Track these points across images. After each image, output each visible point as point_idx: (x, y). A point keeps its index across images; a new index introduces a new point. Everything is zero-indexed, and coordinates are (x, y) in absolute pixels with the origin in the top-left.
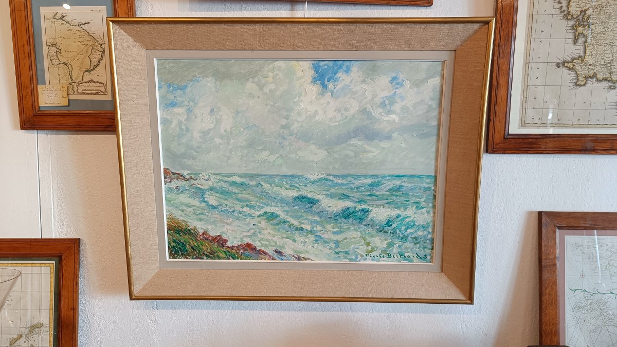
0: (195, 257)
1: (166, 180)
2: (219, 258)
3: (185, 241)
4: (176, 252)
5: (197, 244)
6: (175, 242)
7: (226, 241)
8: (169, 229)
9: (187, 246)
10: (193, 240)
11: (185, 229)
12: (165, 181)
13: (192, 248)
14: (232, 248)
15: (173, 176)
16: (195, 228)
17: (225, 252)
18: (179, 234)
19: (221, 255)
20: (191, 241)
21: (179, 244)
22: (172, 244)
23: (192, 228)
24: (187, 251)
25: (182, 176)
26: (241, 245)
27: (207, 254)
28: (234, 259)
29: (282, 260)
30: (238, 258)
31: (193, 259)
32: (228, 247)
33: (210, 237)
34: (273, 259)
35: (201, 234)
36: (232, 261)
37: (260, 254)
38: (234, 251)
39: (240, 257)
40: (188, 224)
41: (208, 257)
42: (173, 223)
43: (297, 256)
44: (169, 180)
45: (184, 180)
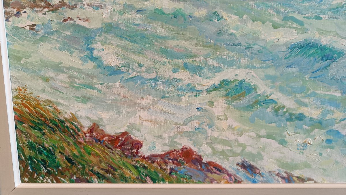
0: (75, 177)
1: (8, 10)
2: (125, 180)
3: (53, 146)
4: (36, 170)
5: (80, 152)
6: (32, 147)
7: (138, 145)
8: (20, 119)
9: (58, 155)
10: (69, 144)
11: (53, 121)
12: (6, 13)
13: (69, 160)
14: (152, 159)
15: (24, 1)
16: (74, 118)
17: (136, 167)
18: (40, 130)
19: (128, 174)
20: (65, 146)
21: (41, 153)
22: (28, 152)
23: (68, 116)
24: (57, 167)
26: (169, 153)
27: (101, 172)
28: (154, 181)
29: (254, 182)
30: (163, 181)
31: (72, 182)
32: (144, 158)
33: (105, 135)
34: (237, 181)
35: (86, 130)
36: (150, 185)
37: (209, 170)
38: (155, 165)
39: (169, 178)
40: (60, 108)
41: (101, 178)
42: (26, 107)
43: (284, 175)
44: (15, 11)
45: (47, 10)
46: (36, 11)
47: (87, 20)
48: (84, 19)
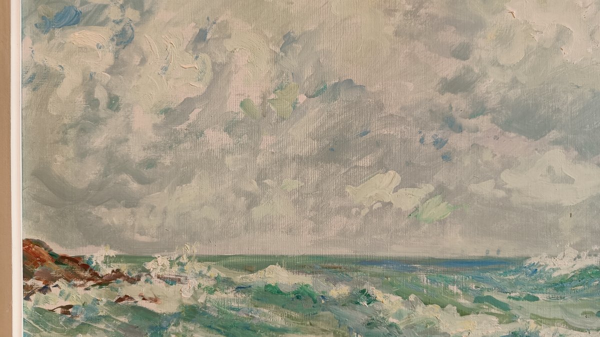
1: (29, 283)
12: (25, 287)
15: (55, 269)
25: (86, 267)
44: (41, 284)
45: (91, 283)
46: (75, 285)
47: (155, 300)
48: (151, 299)
